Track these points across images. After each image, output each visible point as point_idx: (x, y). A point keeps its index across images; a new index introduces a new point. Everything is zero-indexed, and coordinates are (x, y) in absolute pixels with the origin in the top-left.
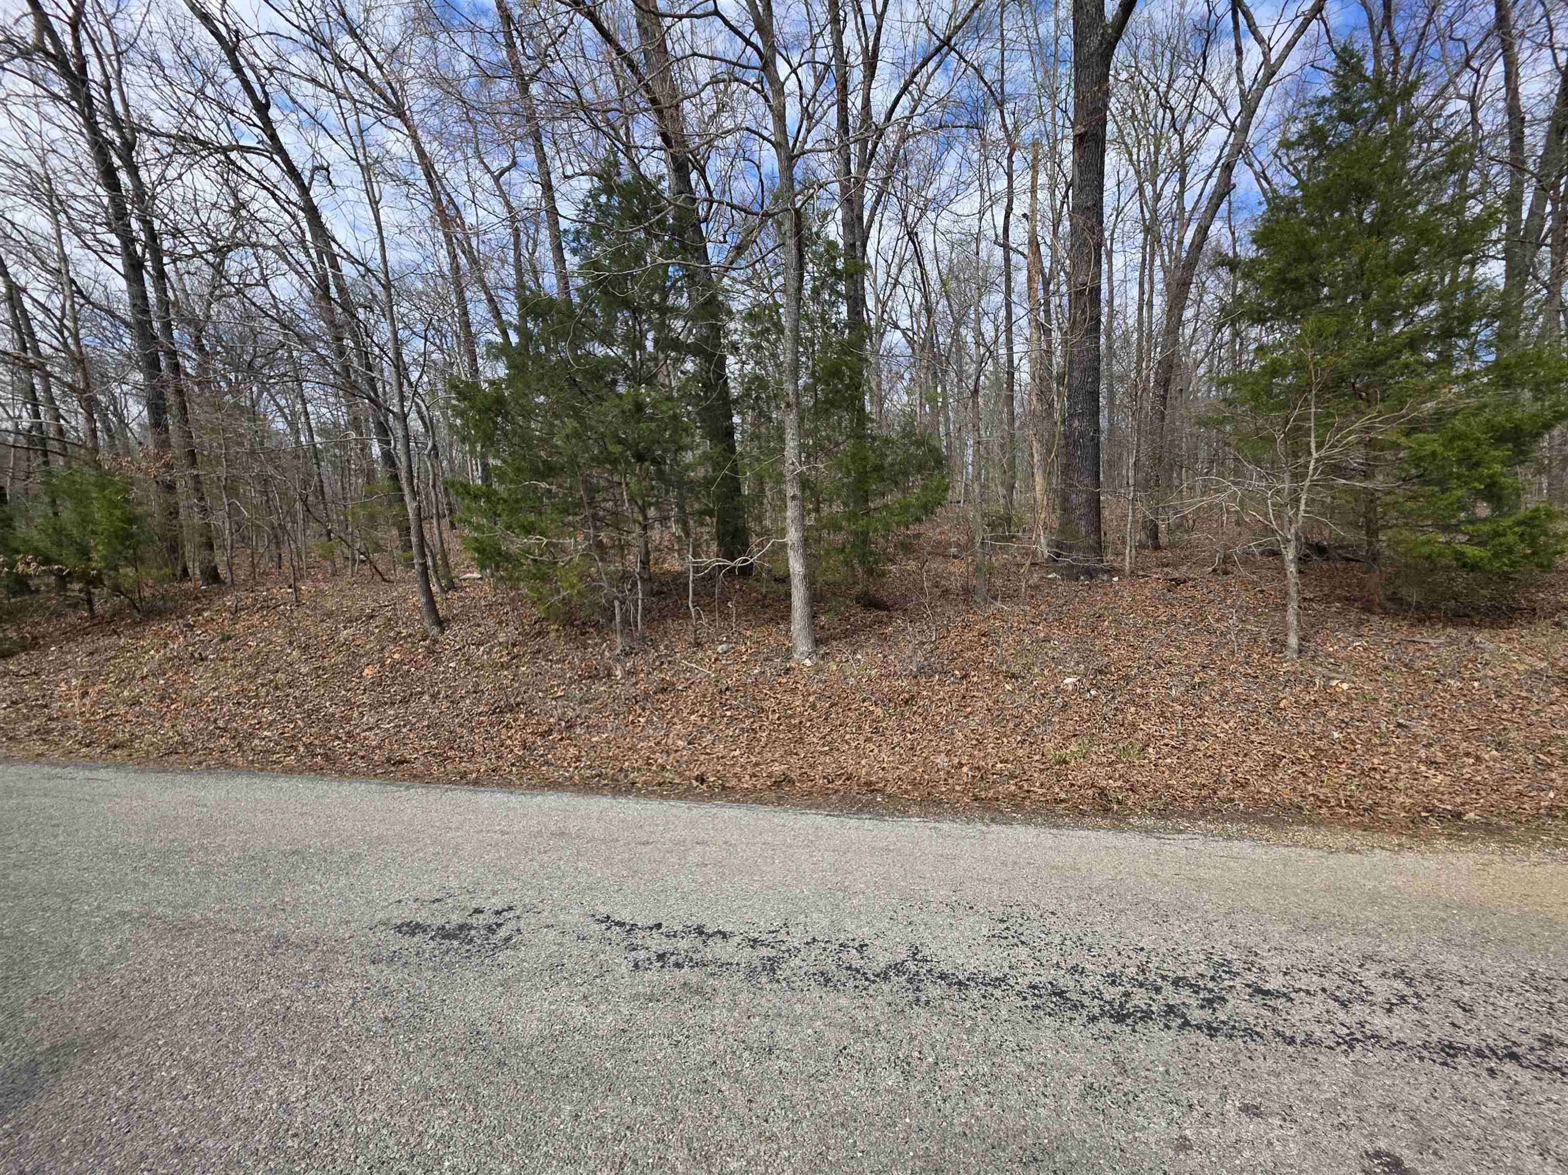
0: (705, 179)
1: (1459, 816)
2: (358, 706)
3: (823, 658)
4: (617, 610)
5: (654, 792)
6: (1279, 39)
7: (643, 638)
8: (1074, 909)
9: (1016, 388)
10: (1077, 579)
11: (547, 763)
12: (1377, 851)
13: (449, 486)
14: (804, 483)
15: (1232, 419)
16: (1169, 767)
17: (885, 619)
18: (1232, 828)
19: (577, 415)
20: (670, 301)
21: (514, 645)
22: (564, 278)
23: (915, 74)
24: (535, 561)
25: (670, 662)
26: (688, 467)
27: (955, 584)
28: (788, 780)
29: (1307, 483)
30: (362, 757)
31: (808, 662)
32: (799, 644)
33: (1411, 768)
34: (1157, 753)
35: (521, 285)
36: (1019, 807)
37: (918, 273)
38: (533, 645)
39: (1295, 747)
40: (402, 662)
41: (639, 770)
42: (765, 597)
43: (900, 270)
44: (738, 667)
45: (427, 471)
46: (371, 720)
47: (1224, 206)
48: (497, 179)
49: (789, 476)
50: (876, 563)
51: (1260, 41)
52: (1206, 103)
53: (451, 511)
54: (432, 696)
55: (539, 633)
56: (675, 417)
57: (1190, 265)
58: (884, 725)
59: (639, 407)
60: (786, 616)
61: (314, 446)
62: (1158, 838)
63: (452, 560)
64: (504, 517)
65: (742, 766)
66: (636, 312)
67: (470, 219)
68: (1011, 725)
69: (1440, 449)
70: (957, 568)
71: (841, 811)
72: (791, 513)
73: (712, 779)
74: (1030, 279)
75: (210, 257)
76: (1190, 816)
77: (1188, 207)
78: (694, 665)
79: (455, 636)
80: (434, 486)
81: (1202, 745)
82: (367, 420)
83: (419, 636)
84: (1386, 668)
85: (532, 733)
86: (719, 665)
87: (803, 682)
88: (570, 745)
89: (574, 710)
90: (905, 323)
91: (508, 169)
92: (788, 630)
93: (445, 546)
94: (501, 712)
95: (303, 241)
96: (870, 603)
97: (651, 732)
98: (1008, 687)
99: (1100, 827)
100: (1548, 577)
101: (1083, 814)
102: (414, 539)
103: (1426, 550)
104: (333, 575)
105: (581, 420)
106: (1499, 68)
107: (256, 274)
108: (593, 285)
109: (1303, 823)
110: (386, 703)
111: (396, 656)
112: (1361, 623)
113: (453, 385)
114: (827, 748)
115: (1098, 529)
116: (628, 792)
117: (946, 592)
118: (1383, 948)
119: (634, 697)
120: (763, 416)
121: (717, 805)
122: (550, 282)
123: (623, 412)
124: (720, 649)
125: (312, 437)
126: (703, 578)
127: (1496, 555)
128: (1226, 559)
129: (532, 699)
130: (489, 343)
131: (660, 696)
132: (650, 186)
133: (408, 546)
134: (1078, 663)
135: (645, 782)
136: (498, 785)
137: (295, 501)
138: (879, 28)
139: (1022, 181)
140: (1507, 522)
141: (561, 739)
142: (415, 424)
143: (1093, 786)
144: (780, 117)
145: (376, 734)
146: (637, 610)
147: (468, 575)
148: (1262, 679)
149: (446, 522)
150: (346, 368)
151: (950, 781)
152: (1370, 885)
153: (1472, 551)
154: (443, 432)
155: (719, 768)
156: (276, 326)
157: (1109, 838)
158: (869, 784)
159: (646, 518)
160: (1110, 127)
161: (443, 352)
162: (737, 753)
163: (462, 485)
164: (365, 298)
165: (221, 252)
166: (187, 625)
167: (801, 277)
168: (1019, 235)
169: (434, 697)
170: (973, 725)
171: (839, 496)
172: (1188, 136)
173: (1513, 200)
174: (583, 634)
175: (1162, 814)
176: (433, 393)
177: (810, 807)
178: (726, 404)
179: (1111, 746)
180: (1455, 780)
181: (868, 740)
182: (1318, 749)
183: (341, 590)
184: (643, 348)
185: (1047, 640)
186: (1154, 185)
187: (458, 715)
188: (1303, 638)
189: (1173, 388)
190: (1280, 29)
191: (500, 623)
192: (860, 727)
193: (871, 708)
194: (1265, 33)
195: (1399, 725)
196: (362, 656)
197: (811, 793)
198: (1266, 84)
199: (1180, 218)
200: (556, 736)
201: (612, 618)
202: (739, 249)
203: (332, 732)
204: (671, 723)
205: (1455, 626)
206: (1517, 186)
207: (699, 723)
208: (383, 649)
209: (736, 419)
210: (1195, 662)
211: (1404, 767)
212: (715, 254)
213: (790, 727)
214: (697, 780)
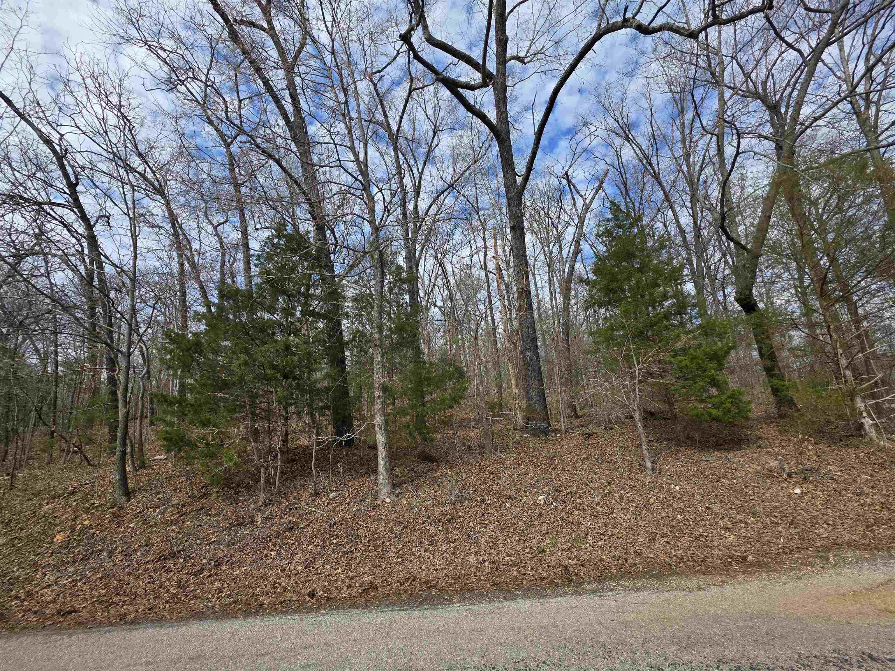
0: (334, 234)
1: (745, 559)
2: (43, 568)
3: (397, 496)
4: (262, 474)
5: (276, 610)
6: (589, 197)
7: (279, 492)
8: (557, 658)
9: (498, 336)
10: (539, 437)
11: (196, 597)
12: (712, 587)
13: (153, 396)
14: (385, 389)
15: (599, 351)
16: (601, 547)
17: (435, 468)
18: (638, 583)
19: (246, 351)
20: (311, 291)
21: (183, 506)
22: (249, 279)
23: (438, 196)
24: (207, 444)
25: (296, 509)
26: (315, 382)
27: (475, 444)
28: (373, 586)
29: (637, 381)
30: (35, 613)
31: (388, 500)
32: (382, 488)
33: (718, 533)
34: (593, 539)
35: (222, 281)
36: (519, 586)
37: (445, 281)
38: (198, 505)
39: (661, 527)
40: (90, 527)
41: (267, 593)
42: (362, 458)
43: (436, 279)
44: (342, 507)
45: (139, 388)
46: (52, 578)
47: (579, 257)
48: (215, 228)
49: (376, 385)
50: (428, 434)
51: (581, 196)
52: (565, 217)
53: (153, 413)
54: (110, 552)
55: (204, 496)
56: (309, 354)
57: (568, 282)
58: (436, 538)
59: (287, 348)
60: (374, 471)
61: (57, 374)
62: (600, 596)
63: (146, 447)
64: (190, 416)
65: (342, 580)
66: (290, 296)
67: (195, 246)
68: (512, 530)
69: (688, 363)
70: (474, 434)
71: (409, 605)
72: (378, 406)
73: (320, 594)
74: (498, 286)
75: (10, 260)
76: (615, 578)
77: (565, 256)
78: (313, 509)
79: (138, 502)
80: (142, 398)
81: (616, 531)
82: (102, 356)
83: (109, 505)
84: (694, 476)
85: (187, 574)
86: (330, 507)
87: (385, 514)
88: (216, 580)
89: (223, 551)
90: (440, 304)
91: (223, 223)
92: (376, 479)
93: (143, 437)
94: (164, 559)
95: (81, 253)
96: (426, 458)
97: (279, 561)
98: (508, 505)
99: (567, 594)
100: (750, 423)
101: (557, 585)
102: (119, 434)
103: (694, 412)
104: (48, 463)
105: (250, 355)
106: (670, 212)
107: (43, 271)
108: (265, 283)
109: (672, 575)
110: (69, 562)
111: (86, 523)
112: (677, 452)
113: (167, 335)
114: (400, 560)
115: (546, 408)
116: (257, 613)
117: (469, 448)
118: (726, 653)
119: (269, 537)
120: (363, 351)
121: (322, 614)
122: (240, 280)
123: (277, 351)
124: (331, 496)
125: (57, 368)
126: (322, 449)
127: (725, 414)
128: (610, 421)
129: (191, 546)
130: (196, 312)
131: (288, 534)
132: (302, 237)
133: (113, 439)
134: (544, 487)
135: (270, 603)
136: (152, 621)
137: (31, 411)
138: (421, 178)
139: (490, 242)
140: (724, 397)
141: (210, 576)
142: (137, 358)
143: (560, 565)
144: (372, 211)
145: (53, 591)
146: (276, 474)
147: (157, 457)
148: (638, 487)
149: (147, 421)
150: (94, 326)
151: (478, 573)
152: (712, 610)
153: (714, 412)
154: (156, 363)
155: (327, 584)
156: (48, 301)
157: (573, 600)
158: (427, 582)
159: (287, 413)
160: (526, 224)
161: (165, 316)
162: (339, 571)
163: (162, 395)
164: (117, 285)
165: (19, 257)
167: (383, 282)
168: (491, 265)
169: (111, 553)
170: (489, 532)
171: (406, 395)
172: (560, 227)
173: (689, 260)
174: (236, 493)
175: (600, 579)
176: (154, 339)
177: (387, 606)
178: (341, 345)
179: (568, 537)
180: (739, 537)
181: (426, 550)
182: (672, 527)
183: (52, 475)
184: (293, 315)
185: (526, 474)
186: (549, 247)
187: (128, 566)
188: (653, 463)
189: (572, 336)
190: (588, 192)
191: (175, 490)
192: (421, 542)
193: (428, 528)
194: (583, 194)
195: (707, 508)
196: (56, 525)
197: (388, 595)
198: (587, 212)
199: (561, 260)
200: (206, 573)
201: (258, 481)
202: (352, 267)
203: (13, 593)
204: (294, 553)
205: (717, 451)
206: (689, 254)
207: (314, 551)
208: (77, 517)
209: (347, 353)
210: (604, 480)
211: (715, 532)
212: (338, 269)
213: (376, 547)
214: (309, 596)
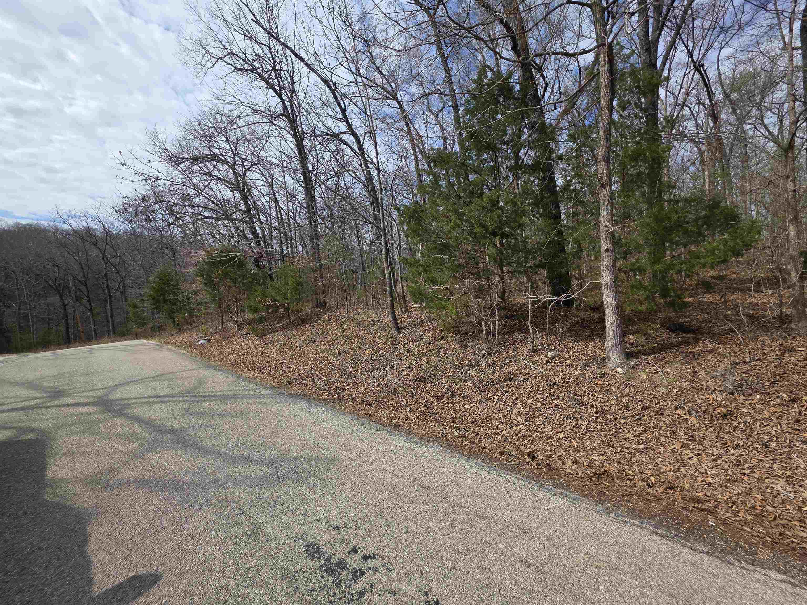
3: (633, 368)
4: (483, 327)
5: (496, 459)
7: (499, 344)
14: (616, 239)
17: (691, 340)
21: (430, 343)
24: (439, 298)
25: (515, 361)
31: (620, 370)
32: (612, 356)
38: (439, 344)
40: (381, 349)
44: (563, 369)
49: (603, 235)
54: (391, 368)
55: (442, 338)
58: (700, 434)
59: (493, 203)
64: (423, 275)
72: (605, 260)
73: (541, 458)
78: (532, 365)
83: (389, 336)
86: (549, 366)
87: (617, 385)
88: (451, 408)
89: (457, 385)
92: (603, 345)
93: (404, 291)
94: (419, 381)
96: (675, 327)
97: (501, 407)
102: (388, 288)
110: (371, 369)
111: (379, 345)
114: (641, 446)
116: (479, 456)
119: (492, 382)
124: (550, 354)
126: (539, 307)
129: (435, 375)
131: (508, 383)
135: (492, 449)
136: (406, 430)
141: (448, 403)
146: (495, 328)
155: (548, 448)
158: (695, 500)
159: (503, 272)
162: (562, 435)
166: (313, 326)
174: (465, 339)
187: (400, 380)
192: (674, 432)
193: (685, 417)
196: (366, 344)
201: (481, 331)
204: (514, 403)
207: (534, 406)
208: (375, 341)
213: (607, 422)
214: (529, 456)
